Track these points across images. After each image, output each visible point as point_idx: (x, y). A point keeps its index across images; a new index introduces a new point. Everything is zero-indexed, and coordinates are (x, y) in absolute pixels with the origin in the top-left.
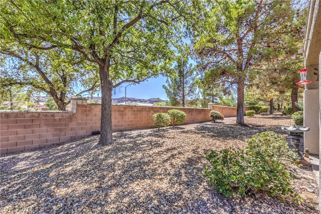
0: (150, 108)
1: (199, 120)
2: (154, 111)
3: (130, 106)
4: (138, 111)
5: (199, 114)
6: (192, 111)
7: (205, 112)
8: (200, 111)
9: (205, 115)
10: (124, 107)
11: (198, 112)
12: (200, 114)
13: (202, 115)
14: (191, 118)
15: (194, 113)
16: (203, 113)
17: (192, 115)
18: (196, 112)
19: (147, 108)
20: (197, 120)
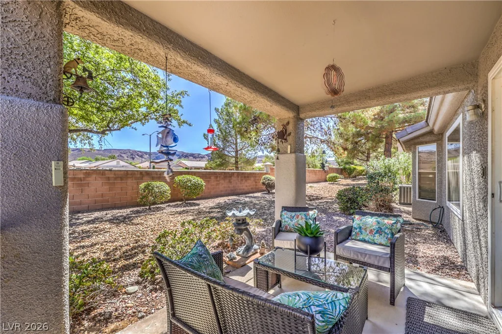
0: (144, 173)
1: (244, 189)
2: (153, 177)
3: (99, 170)
4: (116, 179)
5: (244, 181)
6: (231, 176)
7: (256, 177)
8: (246, 175)
9: (256, 183)
10: (86, 173)
11: (241, 177)
12: (246, 181)
13: (249, 181)
14: (229, 187)
15: (234, 179)
16: (252, 179)
17: (230, 182)
18: (238, 177)
19: (136, 172)
20: (240, 189)
